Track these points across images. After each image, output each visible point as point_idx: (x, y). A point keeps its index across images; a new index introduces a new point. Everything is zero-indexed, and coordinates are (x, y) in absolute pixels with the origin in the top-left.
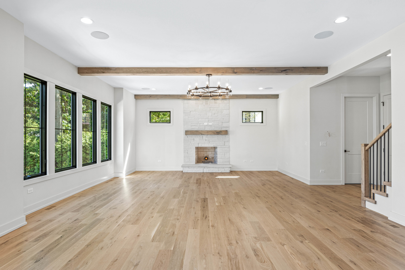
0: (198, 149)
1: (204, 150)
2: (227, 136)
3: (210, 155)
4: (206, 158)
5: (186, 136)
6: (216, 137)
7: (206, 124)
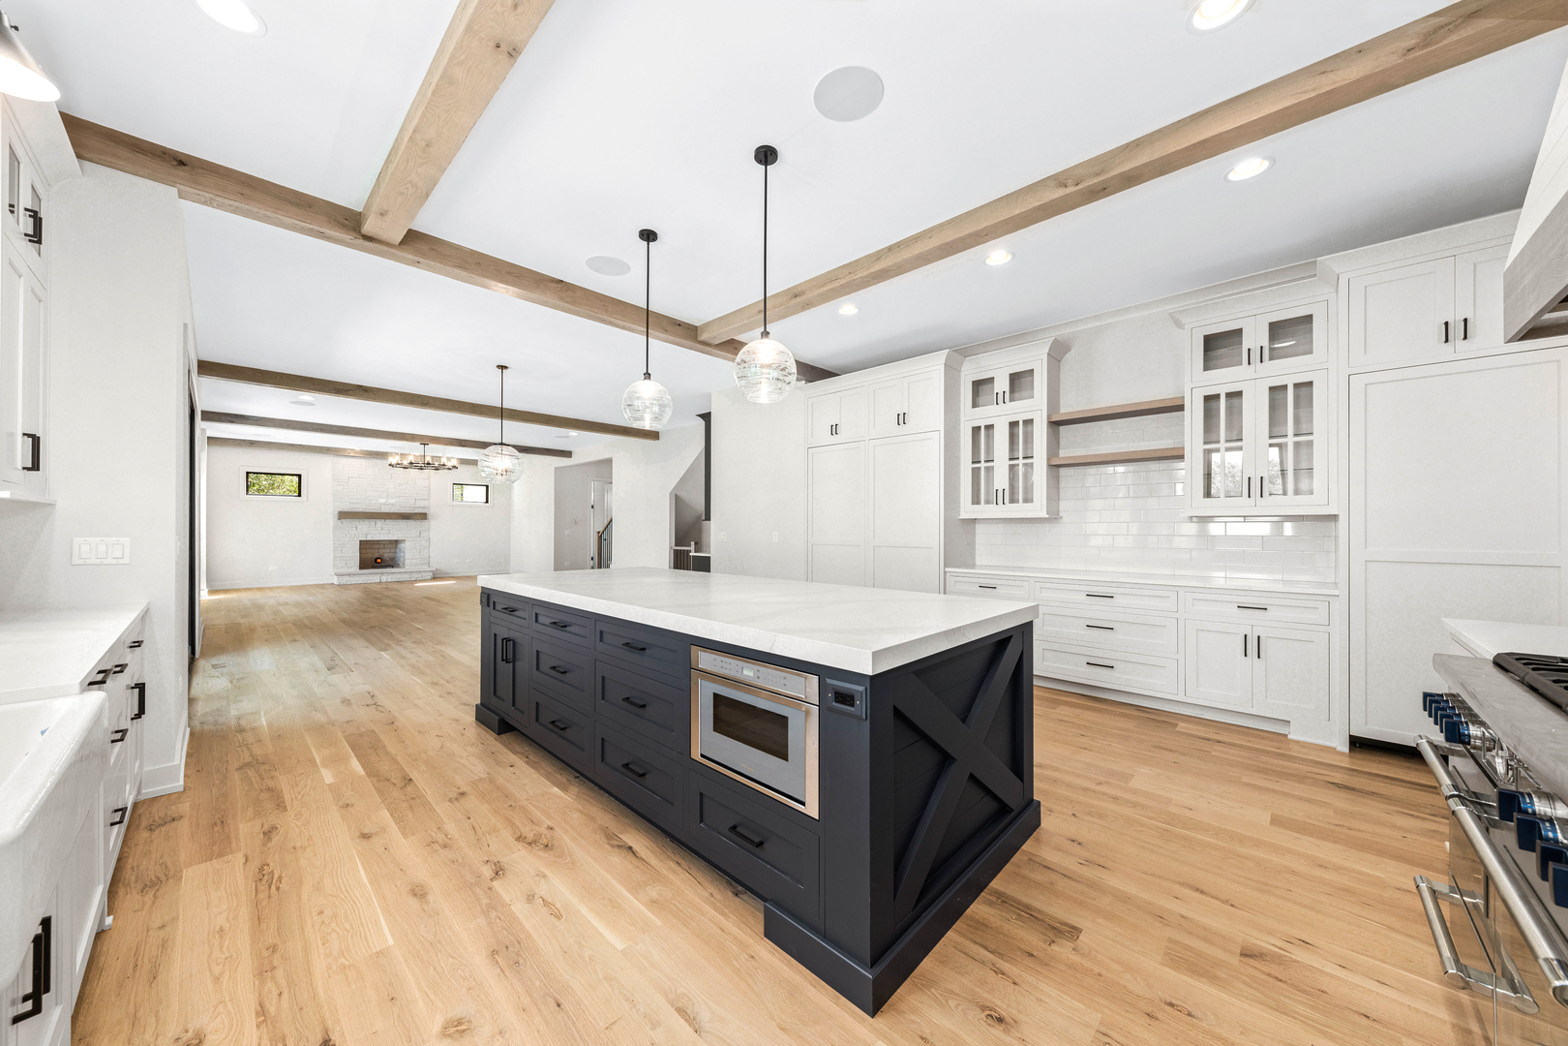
0: (364, 544)
1: (377, 546)
2: (425, 522)
3: (387, 554)
4: (379, 561)
5: (339, 522)
6: (403, 523)
7: (383, 501)
